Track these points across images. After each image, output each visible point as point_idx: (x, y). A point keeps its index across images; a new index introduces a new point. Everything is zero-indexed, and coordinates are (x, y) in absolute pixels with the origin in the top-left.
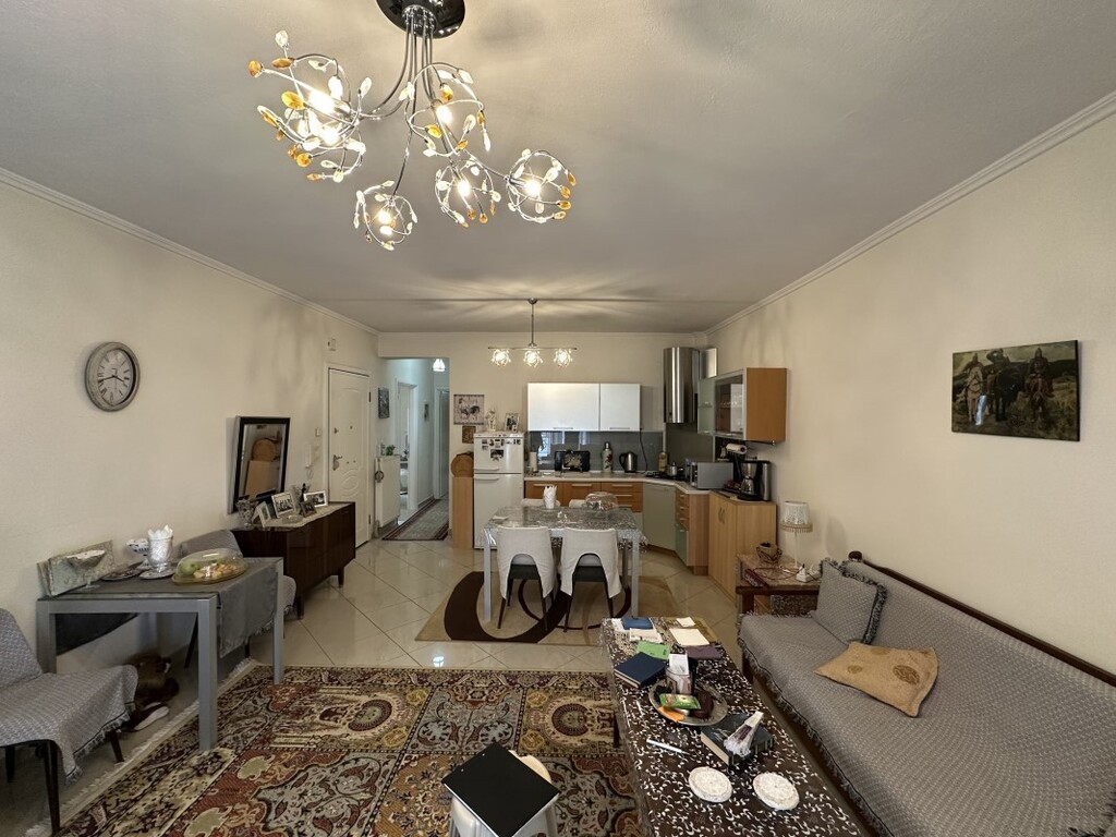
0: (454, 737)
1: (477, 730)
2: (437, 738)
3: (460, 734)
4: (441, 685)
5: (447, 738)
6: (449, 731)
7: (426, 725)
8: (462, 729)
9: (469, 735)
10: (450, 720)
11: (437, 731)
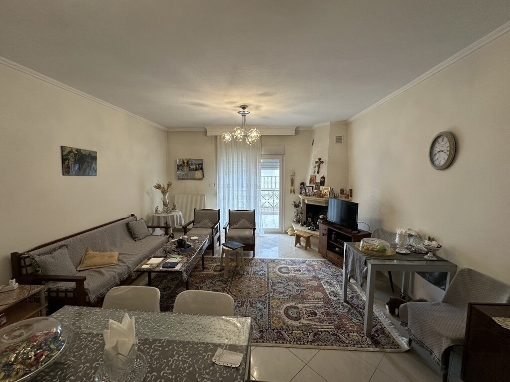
0: (251, 303)
1: (242, 305)
2: (258, 303)
3: (249, 304)
4: (267, 330)
5: (254, 302)
6: (254, 305)
7: (265, 308)
8: (249, 306)
9: (245, 303)
10: (255, 310)
11: (259, 305)
